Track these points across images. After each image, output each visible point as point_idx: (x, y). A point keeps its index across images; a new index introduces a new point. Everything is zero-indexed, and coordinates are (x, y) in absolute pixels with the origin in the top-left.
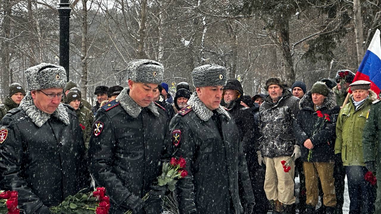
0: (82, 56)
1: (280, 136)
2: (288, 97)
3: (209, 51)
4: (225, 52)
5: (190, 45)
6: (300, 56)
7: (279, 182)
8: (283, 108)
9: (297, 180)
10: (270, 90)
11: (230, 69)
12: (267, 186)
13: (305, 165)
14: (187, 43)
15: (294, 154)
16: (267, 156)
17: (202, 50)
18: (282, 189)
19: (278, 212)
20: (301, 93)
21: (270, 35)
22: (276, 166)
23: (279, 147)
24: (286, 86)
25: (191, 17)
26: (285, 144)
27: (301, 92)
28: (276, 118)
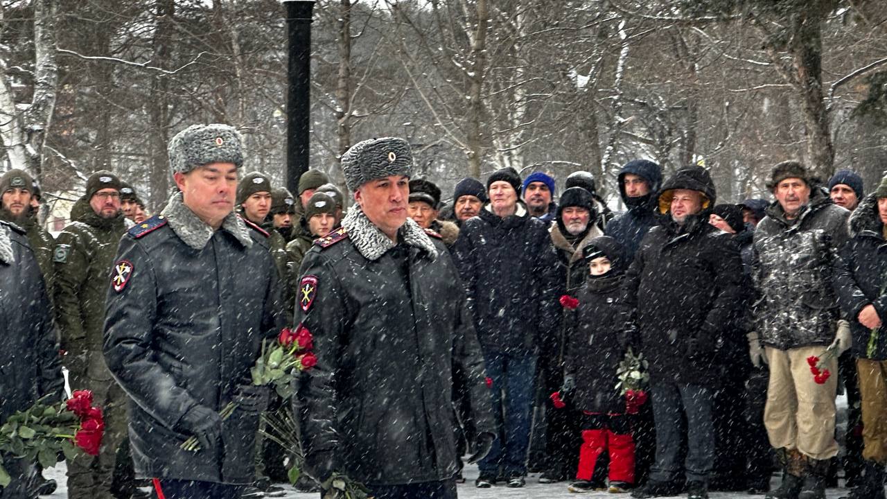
0: (339, 110)
1: (804, 299)
2: (823, 208)
3: (633, 101)
4: (669, 103)
5: (589, 85)
6: (845, 112)
7: (801, 405)
8: (810, 234)
9: (842, 401)
10: (781, 190)
11: (682, 142)
12: (771, 416)
13: (862, 367)
14: (582, 81)
15: (838, 342)
16: (774, 346)
17: (616, 97)
18: (807, 422)
19: (795, 476)
20: (851, 198)
21: (778, 63)
22: (794, 368)
23: (802, 325)
24: (818, 181)
25: (593, 21)
26: (815, 318)
27: (850, 196)
28: (796, 257)
